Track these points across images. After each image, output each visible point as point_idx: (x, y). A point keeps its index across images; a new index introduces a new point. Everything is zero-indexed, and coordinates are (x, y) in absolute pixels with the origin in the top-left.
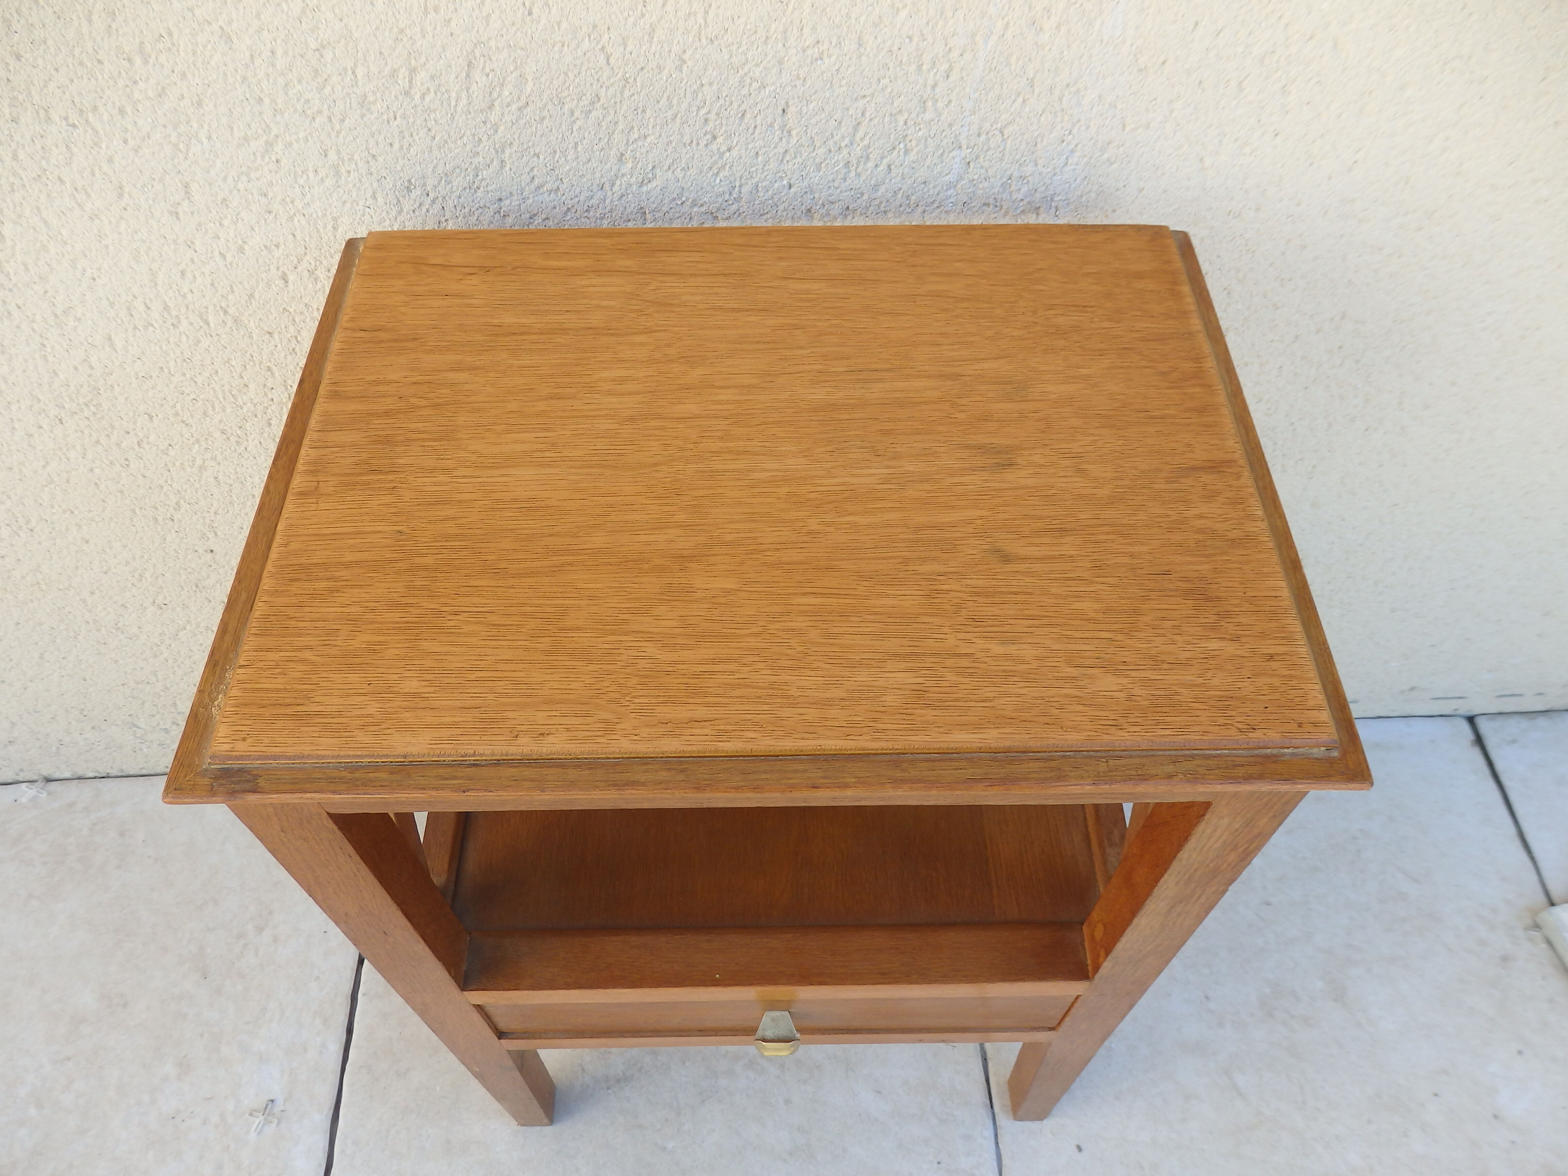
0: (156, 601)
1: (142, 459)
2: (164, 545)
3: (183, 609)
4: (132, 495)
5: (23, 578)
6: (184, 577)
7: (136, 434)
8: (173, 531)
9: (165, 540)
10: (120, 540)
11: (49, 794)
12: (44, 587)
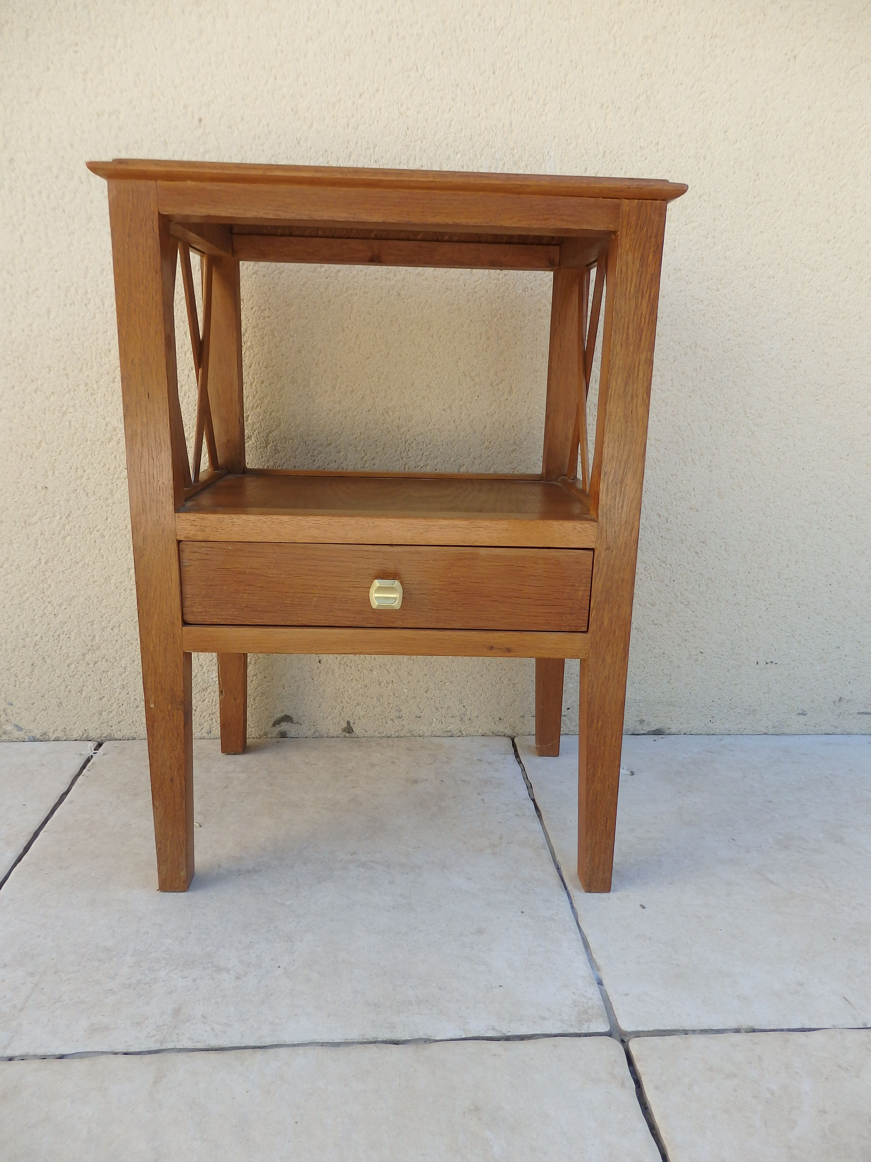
2: (19, 480)
4: (16, 433)
6: (20, 512)
9: (21, 475)
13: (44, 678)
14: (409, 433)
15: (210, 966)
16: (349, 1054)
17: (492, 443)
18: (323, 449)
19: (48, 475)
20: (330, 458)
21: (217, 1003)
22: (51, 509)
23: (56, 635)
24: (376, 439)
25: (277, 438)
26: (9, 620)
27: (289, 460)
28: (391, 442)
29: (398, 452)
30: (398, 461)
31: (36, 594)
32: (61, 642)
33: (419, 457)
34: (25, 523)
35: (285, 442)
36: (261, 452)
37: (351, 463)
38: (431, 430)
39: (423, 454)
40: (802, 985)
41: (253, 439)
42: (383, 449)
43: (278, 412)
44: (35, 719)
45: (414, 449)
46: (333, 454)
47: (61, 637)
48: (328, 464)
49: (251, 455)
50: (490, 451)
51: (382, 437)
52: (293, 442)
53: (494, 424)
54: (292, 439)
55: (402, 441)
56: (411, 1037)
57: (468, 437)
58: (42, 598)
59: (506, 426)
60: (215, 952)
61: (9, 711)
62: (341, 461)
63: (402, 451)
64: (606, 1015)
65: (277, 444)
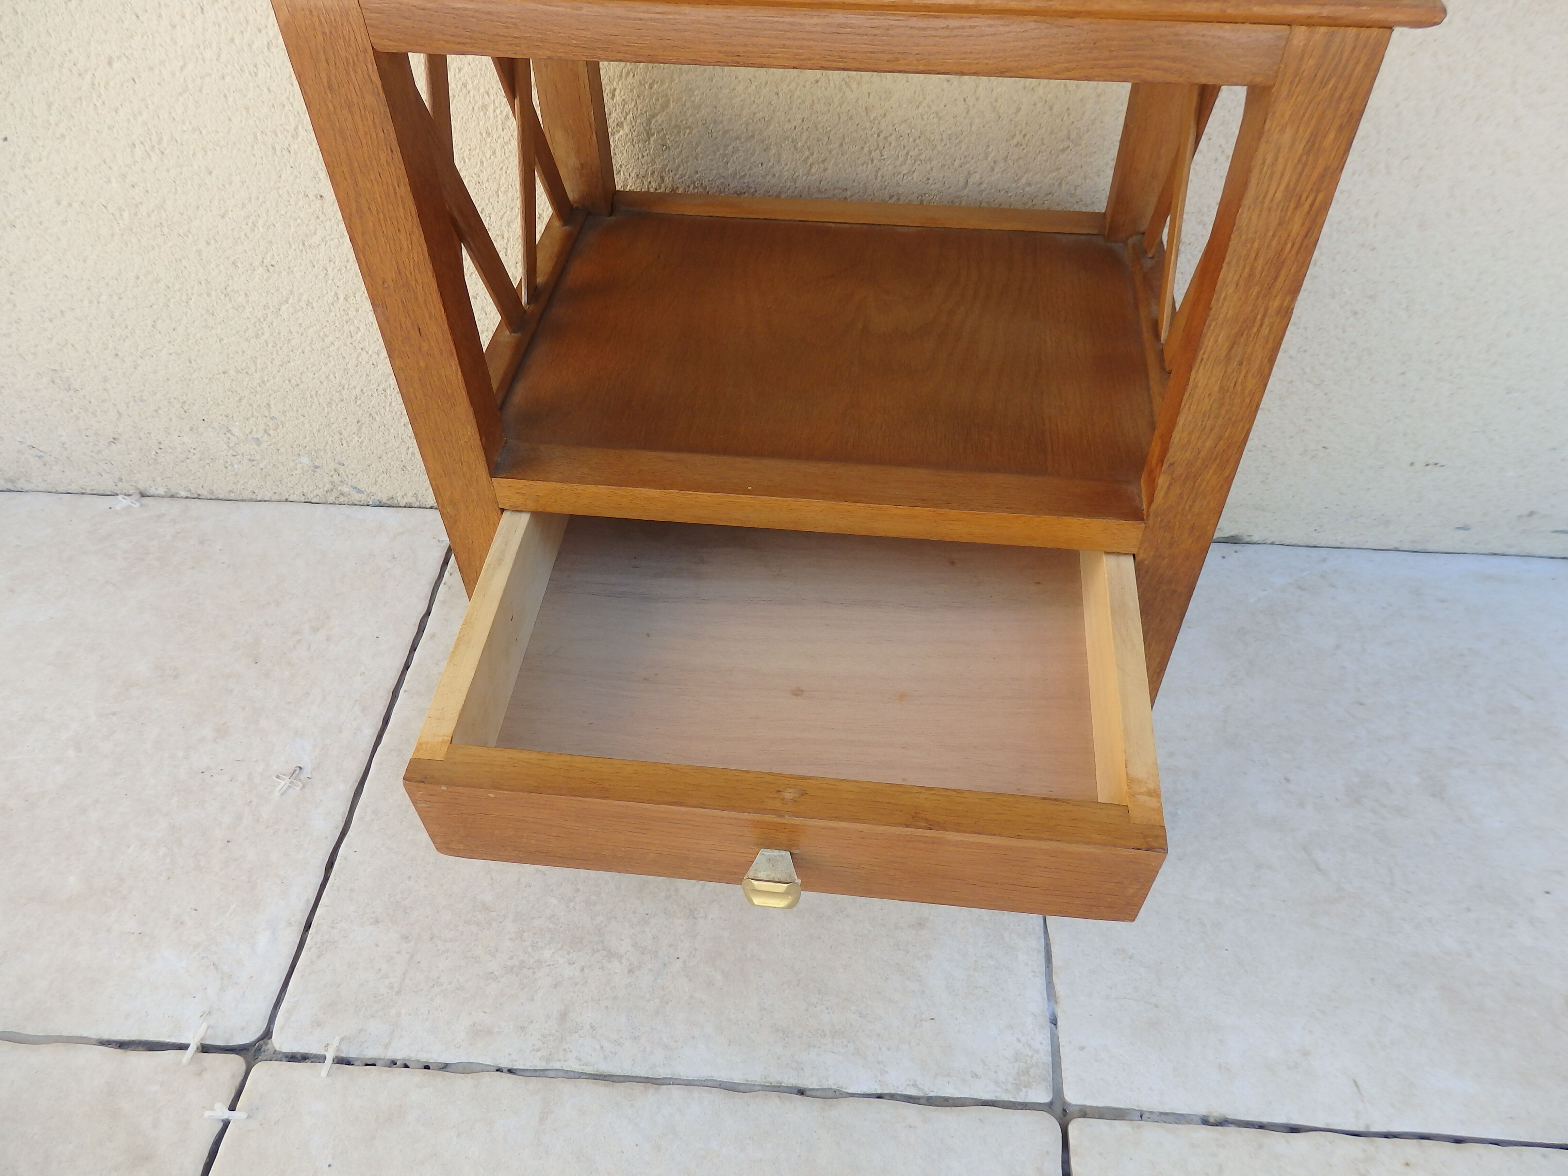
0: (265, 261)
1: (269, 66)
2: (279, 185)
3: (288, 273)
4: (256, 114)
5: (149, 216)
6: (293, 230)
7: (267, 34)
8: (288, 167)
9: (280, 177)
10: (240, 174)
11: (141, 505)
12: (166, 231)
13: (377, 437)
14: (885, 119)
15: (600, 947)
16: (748, 1106)
17: (1027, 137)
18: (742, 145)
19: (319, 179)
20: (752, 160)
21: (607, 1007)
22: (335, 227)
23: (380, 388)
24: (829, 129)
25: (664, 126)
26: (314, 369)
27: (687, 162)
28: (855, 134)
29: (866, 150)
30: (865, 166)
31: (342, 338)
32: (389, 397)
33: (901, 159)
34: (304, 244)
35: (679, 133)
36: (640, 149)
37: (787, 167)
38: (922, 115)
39: (907, 154)
40: (1306, 1054)
41: (626, 128)
42: (841, 145)
43: (662, 82)
44: (376, 482)
45: (892, 145)
46: (757, 153)
47: (388, 391)
48: (750, 169)
49: (624, 152)
50: (1024, 149)
51: (839, 126)
52: (691, 132)
53: (1035, 105)
54: (689, 127)
55: (872, 132)
56: (820, 1086)
57: (987, 127)
58: (352, 344)
59: (1055, 108)
60: (606, 926)
61: (341, 471)
62: (771, 164)
63: (872, 148)
64: (1050, 1079)
65: (665, 135)
